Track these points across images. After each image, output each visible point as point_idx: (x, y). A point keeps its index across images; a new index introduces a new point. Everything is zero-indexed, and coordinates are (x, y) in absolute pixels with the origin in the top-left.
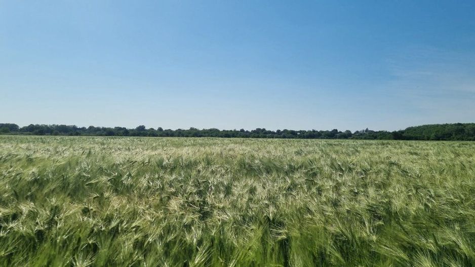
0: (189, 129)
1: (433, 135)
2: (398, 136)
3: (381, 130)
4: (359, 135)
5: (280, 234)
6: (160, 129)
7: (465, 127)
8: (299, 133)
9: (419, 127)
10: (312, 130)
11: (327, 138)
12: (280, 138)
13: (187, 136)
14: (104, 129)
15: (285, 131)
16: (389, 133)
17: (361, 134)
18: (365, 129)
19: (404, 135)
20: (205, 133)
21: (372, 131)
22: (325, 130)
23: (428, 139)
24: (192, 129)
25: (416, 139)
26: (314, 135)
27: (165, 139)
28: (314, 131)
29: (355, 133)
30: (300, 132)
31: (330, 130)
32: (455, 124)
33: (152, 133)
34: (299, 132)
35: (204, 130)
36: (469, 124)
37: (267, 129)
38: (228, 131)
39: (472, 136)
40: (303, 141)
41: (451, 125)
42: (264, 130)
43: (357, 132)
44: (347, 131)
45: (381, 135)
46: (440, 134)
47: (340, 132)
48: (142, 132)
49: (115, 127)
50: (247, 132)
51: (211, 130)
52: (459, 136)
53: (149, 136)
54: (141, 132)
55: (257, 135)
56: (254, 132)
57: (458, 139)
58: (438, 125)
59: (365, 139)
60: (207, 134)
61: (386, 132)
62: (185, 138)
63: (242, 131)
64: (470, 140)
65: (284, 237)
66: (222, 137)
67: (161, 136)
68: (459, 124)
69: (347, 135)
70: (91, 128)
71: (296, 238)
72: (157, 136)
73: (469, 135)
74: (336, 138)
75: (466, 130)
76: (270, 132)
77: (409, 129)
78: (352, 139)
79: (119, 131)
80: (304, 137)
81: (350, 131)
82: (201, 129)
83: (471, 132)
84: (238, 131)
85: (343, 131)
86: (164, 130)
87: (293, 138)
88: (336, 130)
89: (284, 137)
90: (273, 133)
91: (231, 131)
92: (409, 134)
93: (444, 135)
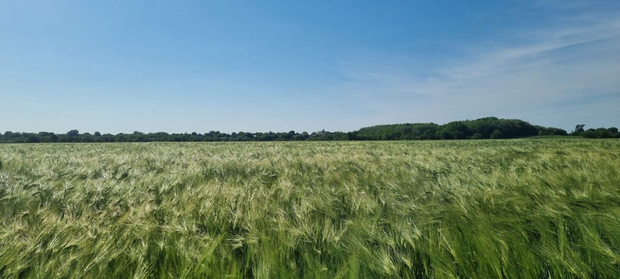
0: (132, 133)
1: (384, 135)
2: (352, 137)
3: (336, 131)
4: (315, 137)
5: (236, 243)
6: (97, 134)
7: (412, 127)
8: (255, 136)
9: (372, 128)
10: (268, 132)
11: (284, 140)
12: (236, 141)
13: (131, 141)
14: (25, 135)
15: (241, 133)
16: (345, 134)
17: (318, 136)
18: (321, 131)
19: (359, 135)
20: (151, 137)
21: (329, 132)
22: (281, 132)
23: (380, 139)
24: (136, 133)
25: (370, 139)
26: (271, 137)
27: (103, 144)
28: (271, 133)
29: (312, 134)
30: (257, 134)
31: (287, 132)
32: (404, 125)
33: (88, 138)
34: (255, 134)
35: (150, 134)
36: (416, 124)
37: (222, 132)
38: (177, 135)
39: (419, 135)
40: (260, 143)
41: (401, 125)
42: (218, 132)
43: (314, 133)
44: (304, 132)
45: (336, 136)
46: (390, 134)
47: (298, 134)
48: (75, 137)
49: (40, 133)
50: (200, 135)
51: (159, 134)
52: (406, 136)
53: (84, 141)
54: (73, 137)
55: (210, 138)
56: (207, 135)
57: (406, 139)
58: (388, 126)
59: (322, 140)
60: (153, 139)
61: (342, 133)
62: (128, 143)
63: (194, 134)
64: (417, 139)
65: (240, 245)
66: (171, 141)
67: (99, 141)
68: (408, 124)
69: (304, 137)
70: (7, 133)
71: (254, 245)
72: (93, 141)
73: (416, 134)
74: (293, 140)
75: (413, 130)
76: (224, 135)
77: (363, 130)
78: (309, 140)
79: (45, 137)
80: (261, 140)
81: (307, 133)
82: (147, 133)
83: (417, 132)
84: (190, 134)
85: (300, 132)
86: (102, 134)
87: (249, 140)
88: (293, 132)
89: (240, 140)
90: (228, 136)
91: (182, 134)
92: (363, 135)
93: (394, 134)
